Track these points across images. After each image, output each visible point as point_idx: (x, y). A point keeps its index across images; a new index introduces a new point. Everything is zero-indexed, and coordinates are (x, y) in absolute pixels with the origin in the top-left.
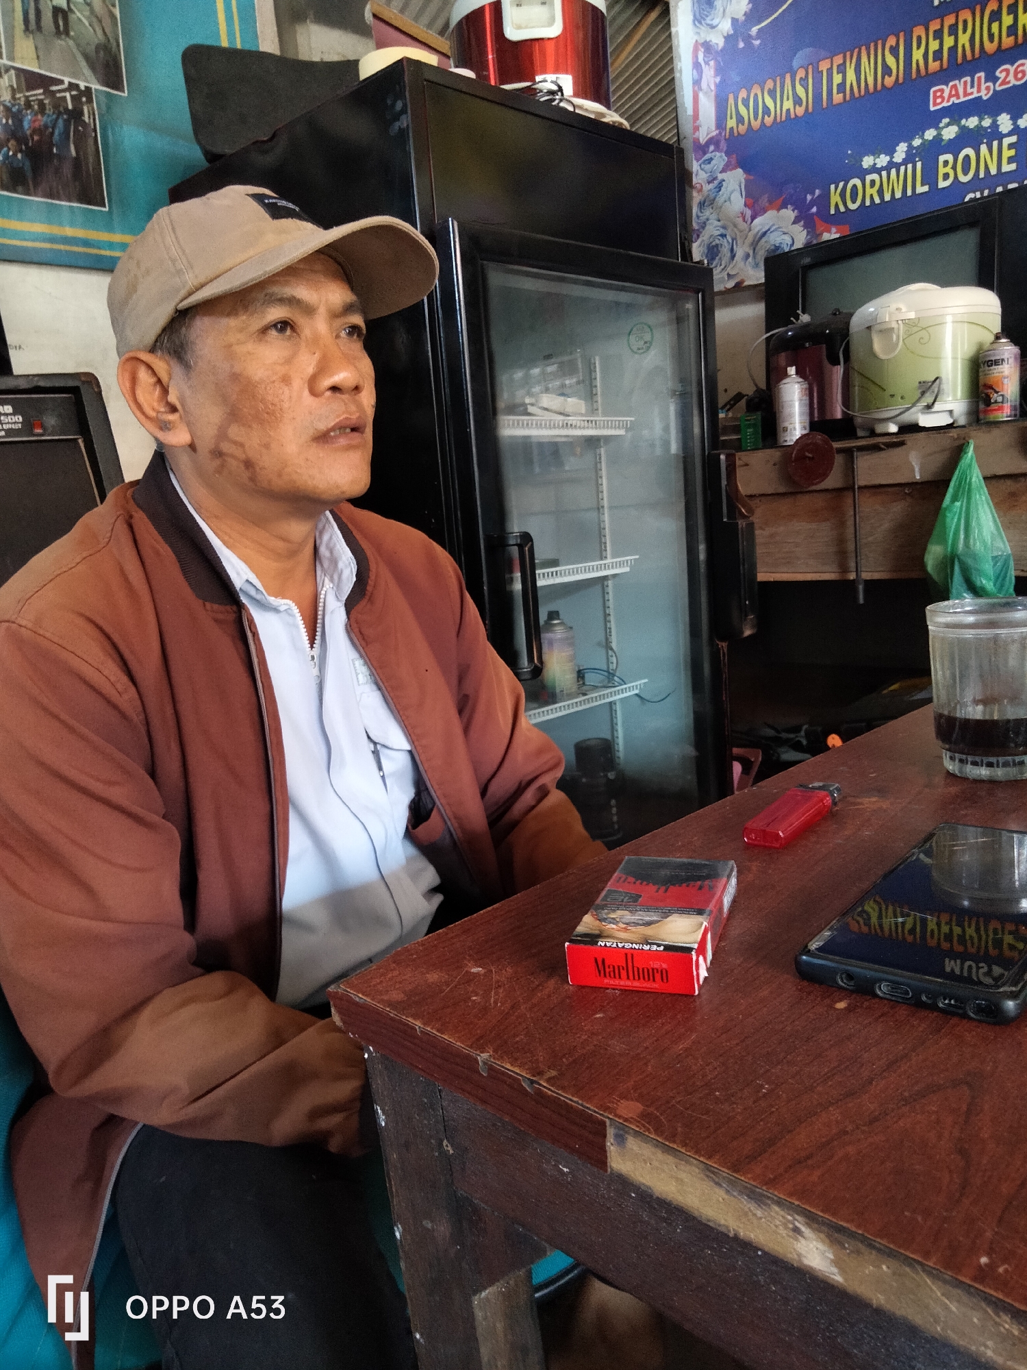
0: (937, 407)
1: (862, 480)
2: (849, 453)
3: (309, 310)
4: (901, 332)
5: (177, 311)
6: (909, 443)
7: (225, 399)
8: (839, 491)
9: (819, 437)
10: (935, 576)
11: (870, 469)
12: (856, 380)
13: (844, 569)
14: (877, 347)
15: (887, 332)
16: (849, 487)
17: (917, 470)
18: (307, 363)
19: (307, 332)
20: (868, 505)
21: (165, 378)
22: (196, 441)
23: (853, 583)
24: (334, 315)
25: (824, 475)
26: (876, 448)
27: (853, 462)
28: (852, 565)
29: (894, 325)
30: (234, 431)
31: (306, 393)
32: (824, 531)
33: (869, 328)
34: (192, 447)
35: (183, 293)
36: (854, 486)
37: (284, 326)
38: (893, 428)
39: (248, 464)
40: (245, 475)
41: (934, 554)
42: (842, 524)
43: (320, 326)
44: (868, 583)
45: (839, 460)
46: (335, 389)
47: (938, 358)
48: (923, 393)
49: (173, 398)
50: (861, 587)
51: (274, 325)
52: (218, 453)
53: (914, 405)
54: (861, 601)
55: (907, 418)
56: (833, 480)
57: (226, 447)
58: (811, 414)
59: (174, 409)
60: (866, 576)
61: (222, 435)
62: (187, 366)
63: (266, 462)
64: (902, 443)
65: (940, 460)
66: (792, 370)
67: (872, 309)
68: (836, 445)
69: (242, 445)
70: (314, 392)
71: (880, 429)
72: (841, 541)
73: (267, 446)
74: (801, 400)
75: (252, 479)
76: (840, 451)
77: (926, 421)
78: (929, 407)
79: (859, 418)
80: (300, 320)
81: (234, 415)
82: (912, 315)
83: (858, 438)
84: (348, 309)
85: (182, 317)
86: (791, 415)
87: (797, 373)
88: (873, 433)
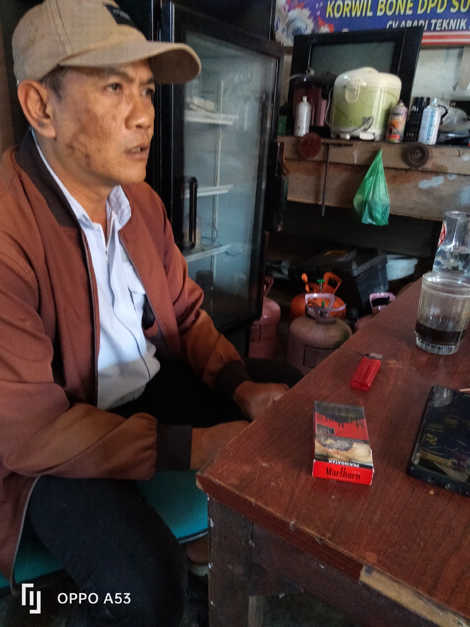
0: (369, 130)
1: (332, 158)
2: (327, 146)
3: (130, 81)
4: (359, 91)
5: (58, 65)
6: (354, 145)
7: (79, 120)
8: (320, 163)
9: (315, 136)
10: (357, 209)
11: (335, 155)
12: (334, 110)
13: (317, 198)
14: (347, 97)
15: (353, 90)
16: (325, 161)
17: (356, 158)
18: (125, 110)
19: (126, 91)
20: (332, 172)
21: (45, 98)
22: (58, 138)
23: (320, 207)
24: (142, 84)
25: (314, 154)
26: (340, 145)
27: (328, 150)
28: (321, 198)
29: (356, 88)
30: (82, 138)
31: (124, 126)
32: (311, 180)
33: (345, 87)
34: (55, 139)
35: (63, 57)
36: (327, 161)
37: (117, 86)
38: (348, 137)
39: (87, 156)
40: (84, 162)
41: (358, 199)
42: (319, 178)
43: (135, 89)
44: (327, 208)
45: (323, 148)
46: (139, 126)
47: (372, 107)
48: (364, 123)
49: (49, 110)
50: (324, 209)
51: (112, 85)
52: (70, 147)
53: (359, 127)
54: (323, 215)
55: (356, 133)
56: (318, 157)
57: (76, 145)
58: (311, 122)
59: (47, 116)
60: (326, 203)
61: (75, 137)
62: (60, 98)
63: (98, 159)
64: (351, 145)
65: (365, 156)
66: (305, 99)
67: (346, 77)
68: (323, 140)
69: (85, 146)
70: (127, 126)
71: (342, 136)
72: (317, 186)
73: (99, 150)
74: (307, 115)
75: (88, 164)
76: (324, 144)
77: (363, 136)
78: (365, 130)
79: (333, 129)
80: (124, 84)
81: (83, 129)
82: (365, 84)
83: (332, 139)
84: (149, 82)
85: (59, 69)
86: (302, 121)
87: (308, 100)
88: (338, 137)
